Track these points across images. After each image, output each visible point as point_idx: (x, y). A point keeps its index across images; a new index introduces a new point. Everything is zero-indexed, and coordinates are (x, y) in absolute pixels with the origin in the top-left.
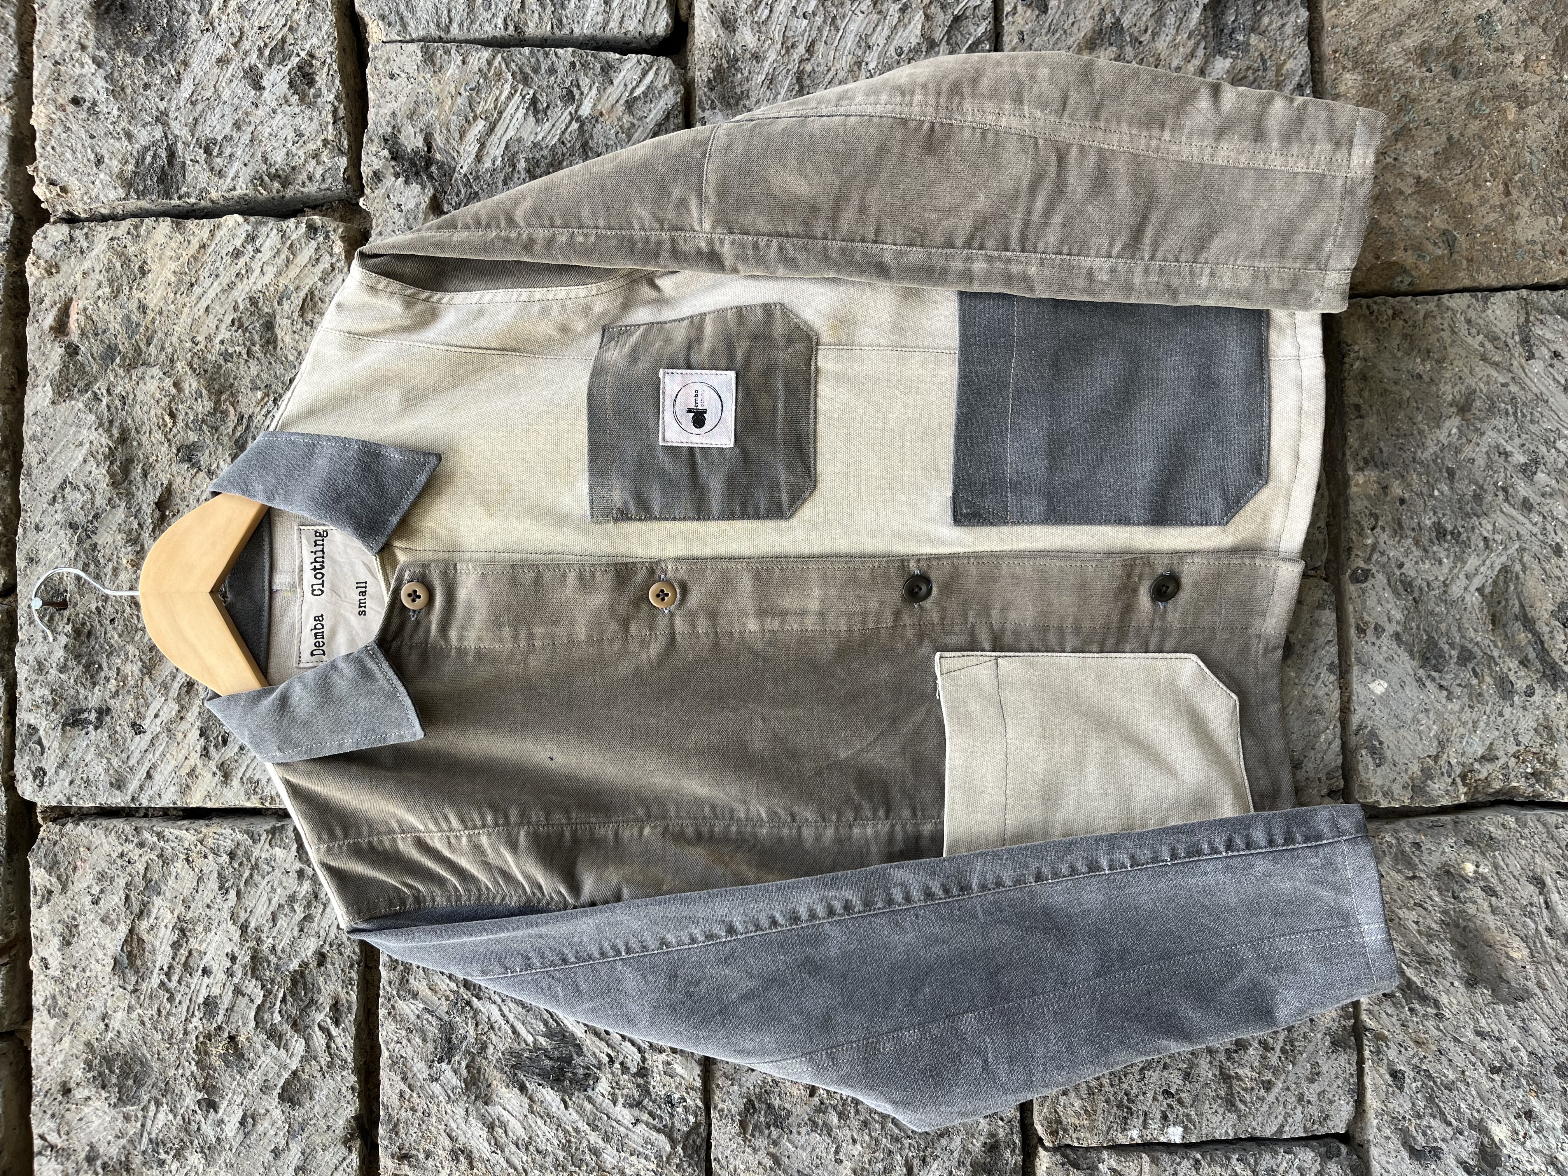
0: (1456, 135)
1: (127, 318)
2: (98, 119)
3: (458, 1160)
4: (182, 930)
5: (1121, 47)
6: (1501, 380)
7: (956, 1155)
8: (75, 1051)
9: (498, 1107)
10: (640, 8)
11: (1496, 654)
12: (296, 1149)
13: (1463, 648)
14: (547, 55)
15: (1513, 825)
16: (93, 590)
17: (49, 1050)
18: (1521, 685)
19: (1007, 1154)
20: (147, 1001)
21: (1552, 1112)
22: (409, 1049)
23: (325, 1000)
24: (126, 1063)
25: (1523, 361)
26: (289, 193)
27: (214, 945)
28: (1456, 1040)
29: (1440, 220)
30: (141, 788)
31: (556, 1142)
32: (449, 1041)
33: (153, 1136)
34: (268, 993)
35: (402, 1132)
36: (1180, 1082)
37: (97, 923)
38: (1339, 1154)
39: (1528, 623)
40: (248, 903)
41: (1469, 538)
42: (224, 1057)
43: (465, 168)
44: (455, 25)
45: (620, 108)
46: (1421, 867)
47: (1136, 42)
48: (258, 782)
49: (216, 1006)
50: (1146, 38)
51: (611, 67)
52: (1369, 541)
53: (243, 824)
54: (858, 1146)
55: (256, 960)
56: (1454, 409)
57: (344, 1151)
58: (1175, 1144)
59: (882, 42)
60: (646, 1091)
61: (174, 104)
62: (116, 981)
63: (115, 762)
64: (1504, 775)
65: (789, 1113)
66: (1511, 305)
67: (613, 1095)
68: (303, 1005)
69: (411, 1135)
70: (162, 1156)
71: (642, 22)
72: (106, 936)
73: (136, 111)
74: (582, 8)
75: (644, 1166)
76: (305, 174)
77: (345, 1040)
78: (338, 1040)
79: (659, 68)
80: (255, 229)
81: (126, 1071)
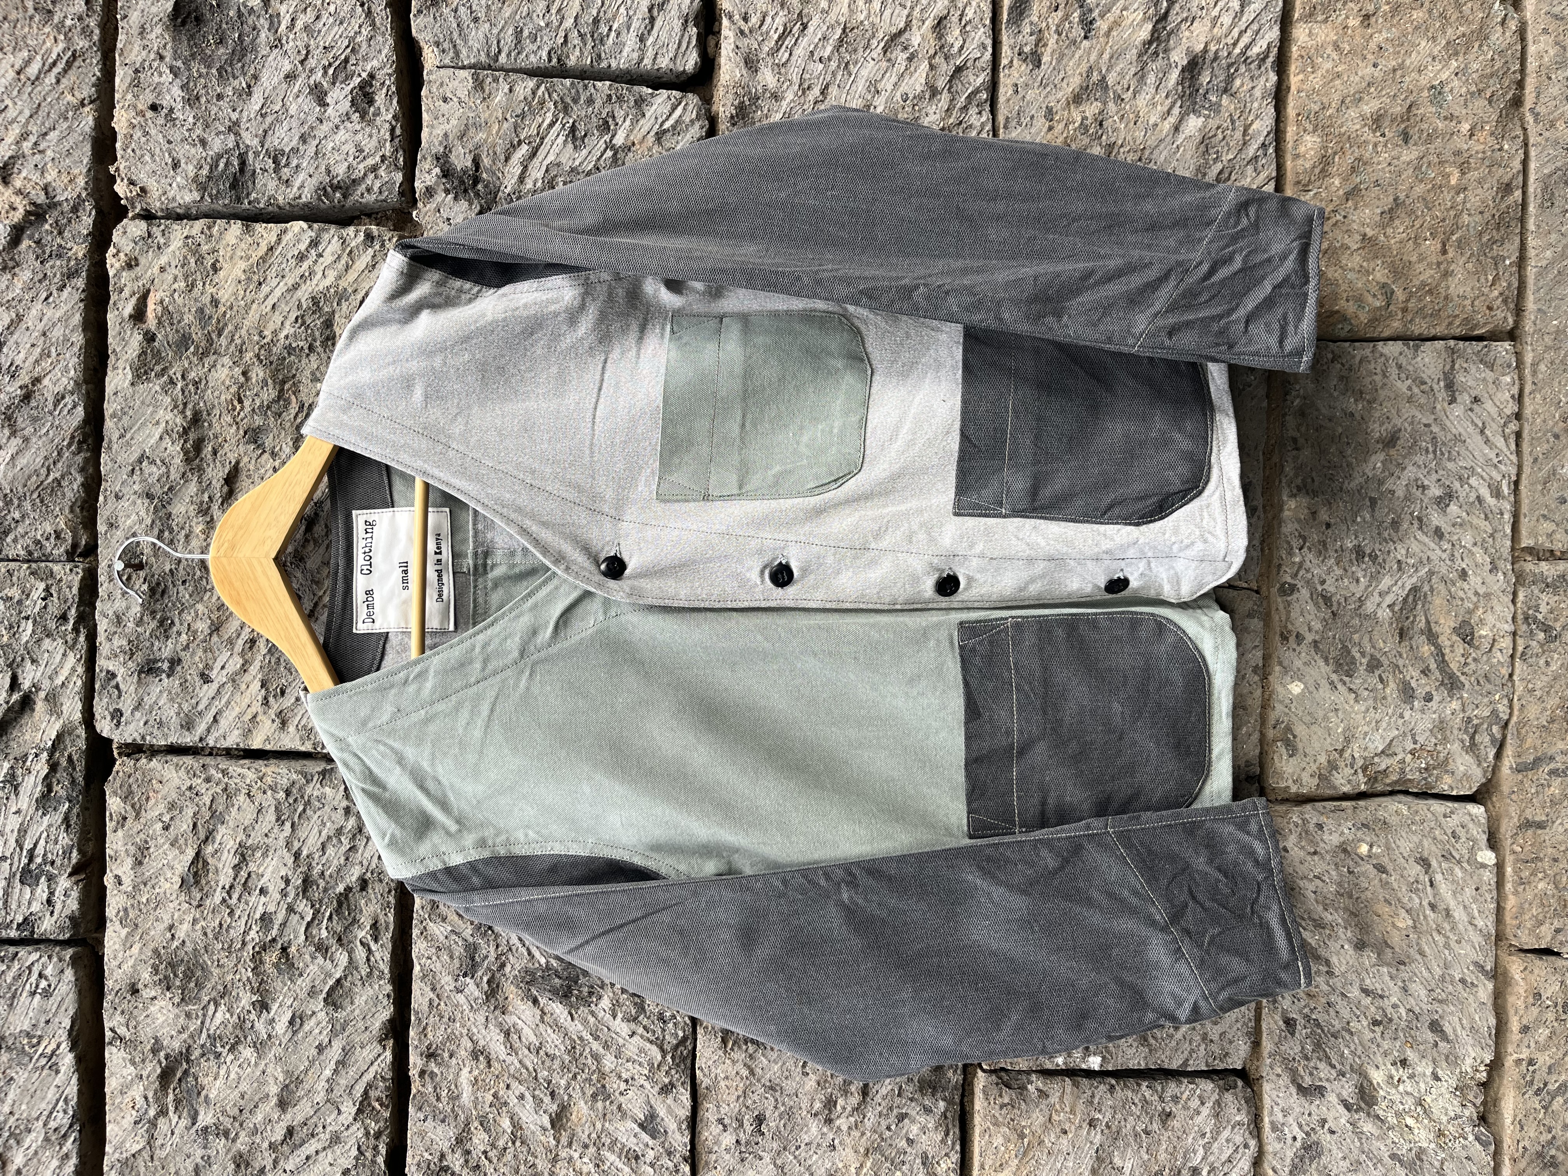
0: (1402, 196)
1: (201, 310)
2: (174, 125)
3: (478, 1060)
4: (243, 855)
5: (1105, 103)
6: (1424, 421)
8: (143, 957)
9: (514, 1017)
10: (673, 47)
11: (1401, 663)
12: (337, 1045)
13: (1372, 657)
15: (1406, 812)
16: (167, 554)
17: (120, 955)
18: (1420, 692)
19: (950, 1074)
20: (210, 915)
21: (1423, 1061)
22: (438, 965)
23: (366, 920)
24: (189, 968)
25: (1446, 404)
26: (350, 202)
27: (270, 868)
28: (1343, 994)
29: (1380, 274)
30: (208, 730)
31: (563, 1048)
32: (473, 959)
33: (212, 1032)
34: (316, 913)
35: (430, 1035)
37: (167, 846)
38: (1235, 1087)
39: (1432, 636)
40: (302, 834)
41: (1384, 561)
42: (276, 966)
43: (509, 188)
44: (503, 55)
45: (651, 138)
46: (1322, 845)
47: (1119, 99)
48: (311, 729)
49: (271, 921)
50: (1127, 96)
51: (643, 101)
52: (1297, 560)
53: (298, 765)
55: (307, 882)
56: (1380, 446)
57: (379, 1049)
58: (1094, 1071)
59: (890, 87)
60: (641, 1007)
61: (245, 114)
62: (182, 897)
63: (186, 707)
64: (1401, 769)
66: (1439, 354)
67: (613, 1010)
68: (346, 923)
69: (436, 1036)
70: (219, 1049)
71: (673, 60)
72: (174, 859)
73: (210, 120)
74: (619, 46)
75: (638, 1071)
76: (364, 186)
77: (382, 954)
78: (377, 954)
79: (687, 104)
80: (318, 235)
81: (189, 975)
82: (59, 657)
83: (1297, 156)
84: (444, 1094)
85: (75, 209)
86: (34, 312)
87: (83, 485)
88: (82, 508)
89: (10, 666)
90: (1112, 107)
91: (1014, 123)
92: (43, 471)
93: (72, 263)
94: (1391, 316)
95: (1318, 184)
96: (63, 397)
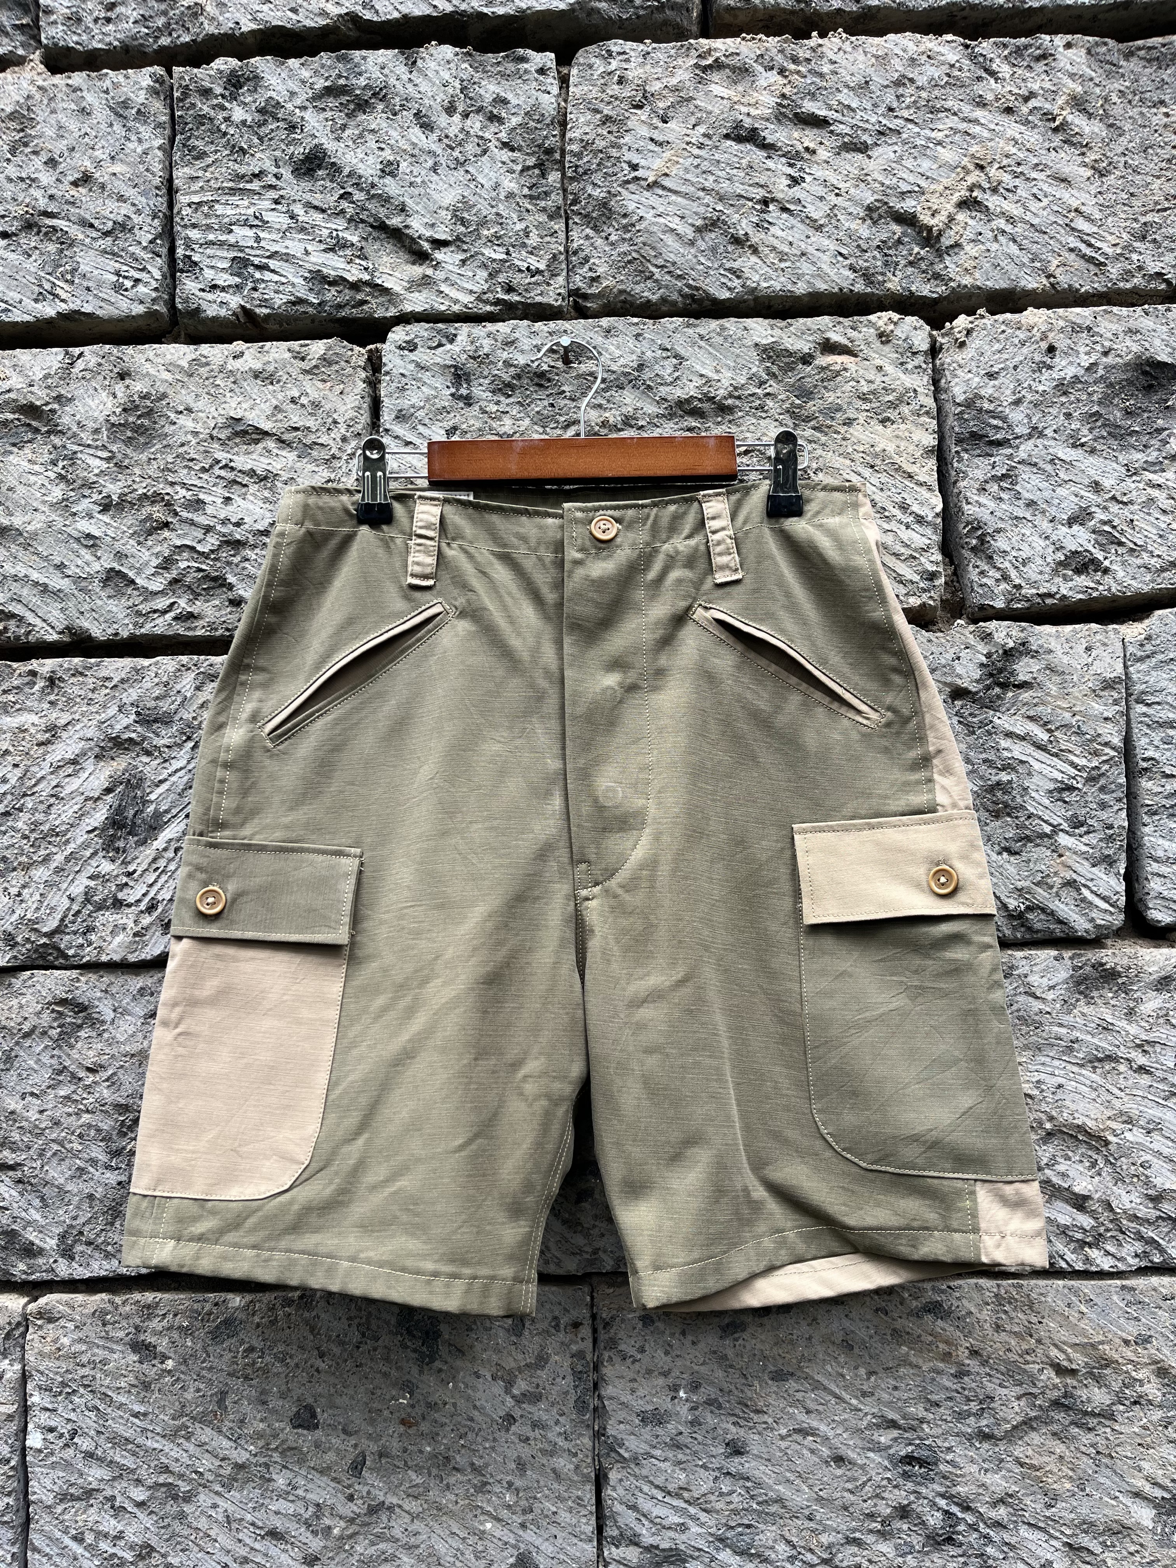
1: (839, 409)
2: (1034, 371)
3: (46, 732)
4: (265, 478)
5: (1161, 1406)
7: (23, 1214)
8: (158, 383)
9: (92, 767)
12: (64, 584)
14: (1119, 800)
17: (160, 361)
19: (22, 1266)
20: (202, 449)
22: (149, 685)
24: (147, 430)
26: (968, 554)
27: (251, 507)
30: (397, 437)
31: (57, 823)
32: (156, 721)
33: (79, 455)
34: (205, 555)
35: (73, 680)
36: (84, 1448)
37: (275, 402)
42: (149, 518)
43: (998, 721)
44: (1145, 709)
45: (1069, 875)
49: (196, 510)
51: (1111, 865)
54: (37, 1116)
55: (237, 545)
57: (60, 627)
58: (25, 1439)
59: (1156, 1146)
60: (100, 907)
61: (1052, 443)
62: (221, 420)
63: (421, 414)
65: (72, 1047)
67: (98, 876)
68: (194, 587)
69: (73, 686)
70: (61, 464)
71: (1160, 896)
72: (262, 410)
73: (1042, 407)
74: (1170, 835)
75: (29, 909)
76: (986, 568)
77: (160, 626)
79: (1112, 914)
80: (929, 523)
81: (139, 430)
82: (469, 286)
84: (11, 698)
85: (937, 276)
86: (826, 242)
87: (649, 301)
88: (624, 302)
89: (458, 239)
90: (1157, 1415)
91: (1128, 1297)
92: (660, 262)
93: (880, 278)
96: (738, 277)
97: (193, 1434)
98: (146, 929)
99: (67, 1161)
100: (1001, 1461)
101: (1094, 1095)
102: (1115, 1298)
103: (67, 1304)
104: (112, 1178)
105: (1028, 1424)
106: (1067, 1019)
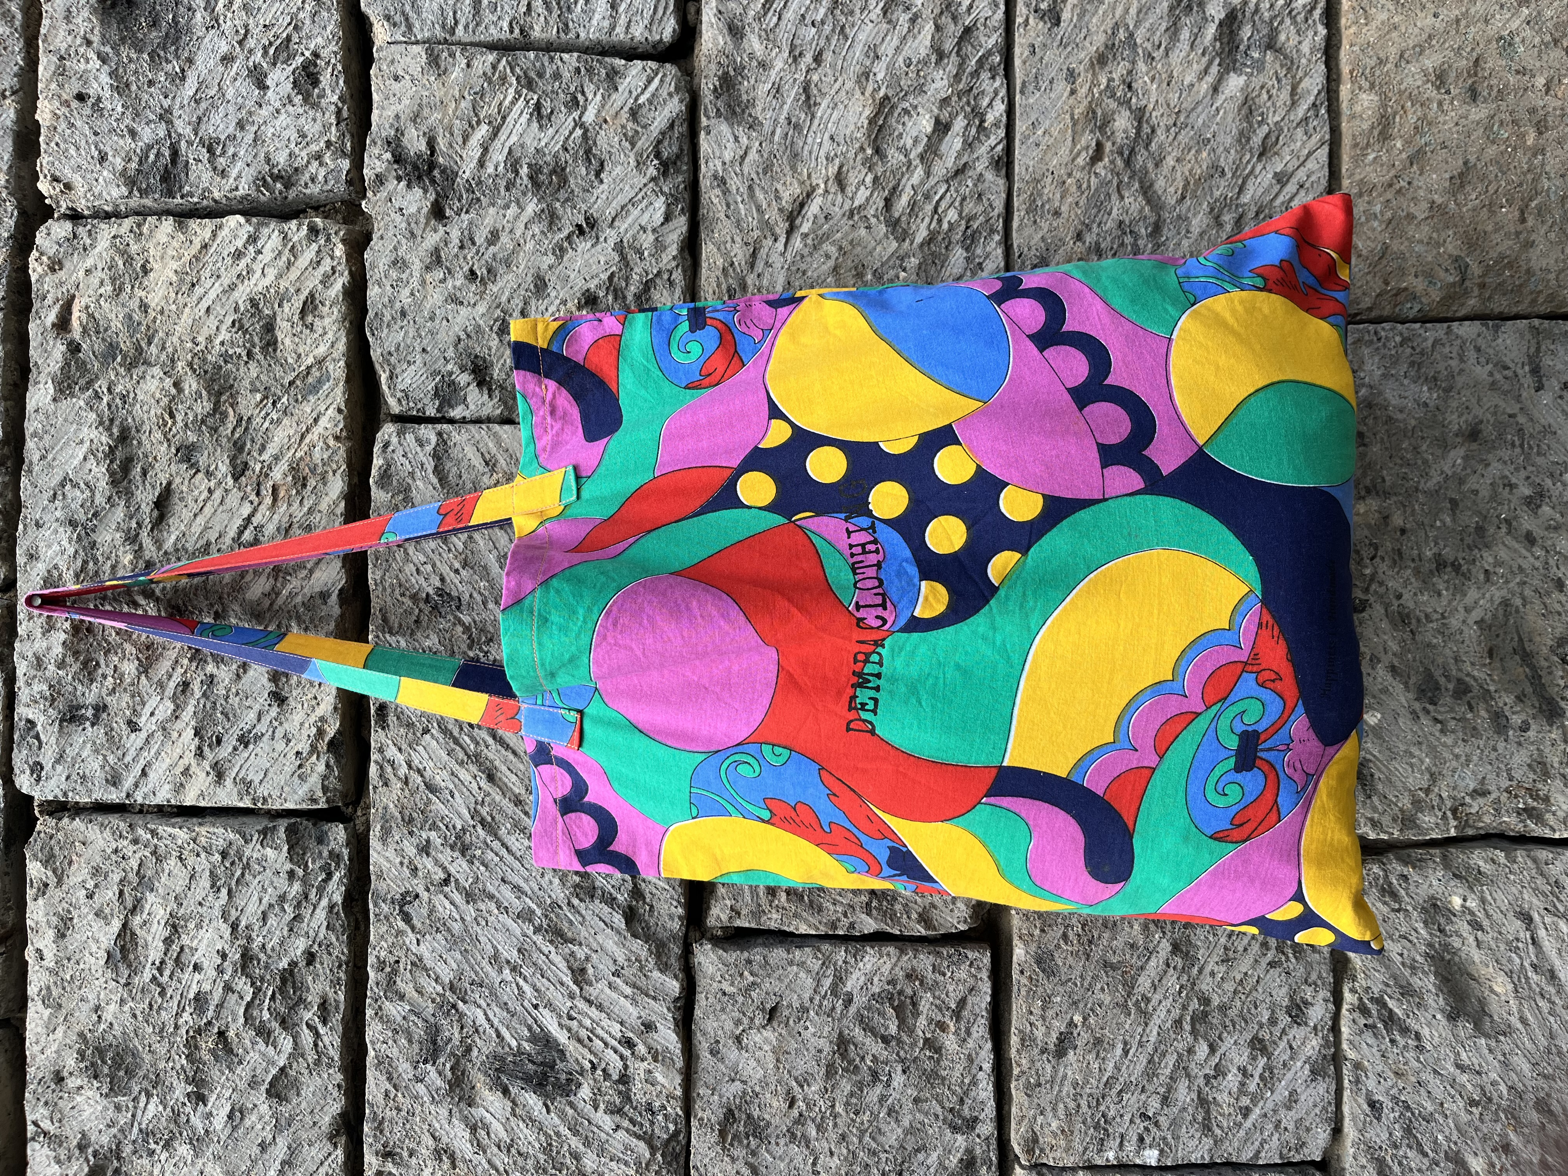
0: (1472, 159)
1: (129, 317)
2: (102, 116)
3: (441, 1160)
4: (174, 927)
5: (1134, 62)
6: (1509, 411)
7: (932, 1170)
8: (68, 1041)
9: (481, 1109)
10: (648, 14)
11: (1492, 688)
12: (282, 1143)
13: (1459, 681)
14: (552, 59)
15: (1503, 860)
17: (43, 1039)
18: (1516, 720)
19: (983, 1171)
20: (139, 995)
21: (1529, 1147)
22: (395, 1050)
23: (313, 998)
24: (118, 1054)
25: (1532, 391)
26: (293, 194)
27: (205, 941)
28: (1435, 1071)
29: (1452, 246)
30: (136, 785)
31: (537, 1145)
32: (434, 1042)
33: (144, 1126)
34: (257, 991)
35: (387, 1131)
36: (1158, 1106)
37: (91, 916)
39: (1526, 657)
40: (239, 902)
41: (1469, 570)
42: (212, 1052)
43: (467, 174)
44: (460, 27)
45: (625, 115)
46: (1407, 899)
47: (1149, 57)
48: (251, 782)
49: (207, 1001)
50: (1159, 53)
51: (616, 73)
52: (1368, 571)
53: (236, 822)
54: (835, 1158)
55: (247, 957)
56: (1459, 440)
57: (329, 1147)
58: (1151, 1167)
59: (891, 52)
60: (627, 1098)
61: (178, 102)
62: (109, 974)
63: (111, 759)
64: (1496, 810)
65: (768, 1124)
66: (1522, 336)
67: (595, 1101)
68: (291, 1003)
69: (395, 1133)
70: (153, 1146)
71: (648, 27)
72: (100, 930)
73: (140, 108)
74: (589, 13)
75: (623, 1172)
76: (307, 175)
77: (332, 1039)
78: (325, 1038)
79: (665, 75)
80: (257, 230)
81: (118, 1062)
83: (1353, 117)
90: (1141, 66)
91: (1031, 88)
94: (1466, 293)
95: (1376, 148)
97: (1143, 996)
98: (650, 1049)
99: (882, 1126)
100: (1179, 217)
101: (841, 107)
102: (1031, 101)
103: (1019, 1123)
104: (898, 1079)
105: (1147, 190)
106: (767, 126)
